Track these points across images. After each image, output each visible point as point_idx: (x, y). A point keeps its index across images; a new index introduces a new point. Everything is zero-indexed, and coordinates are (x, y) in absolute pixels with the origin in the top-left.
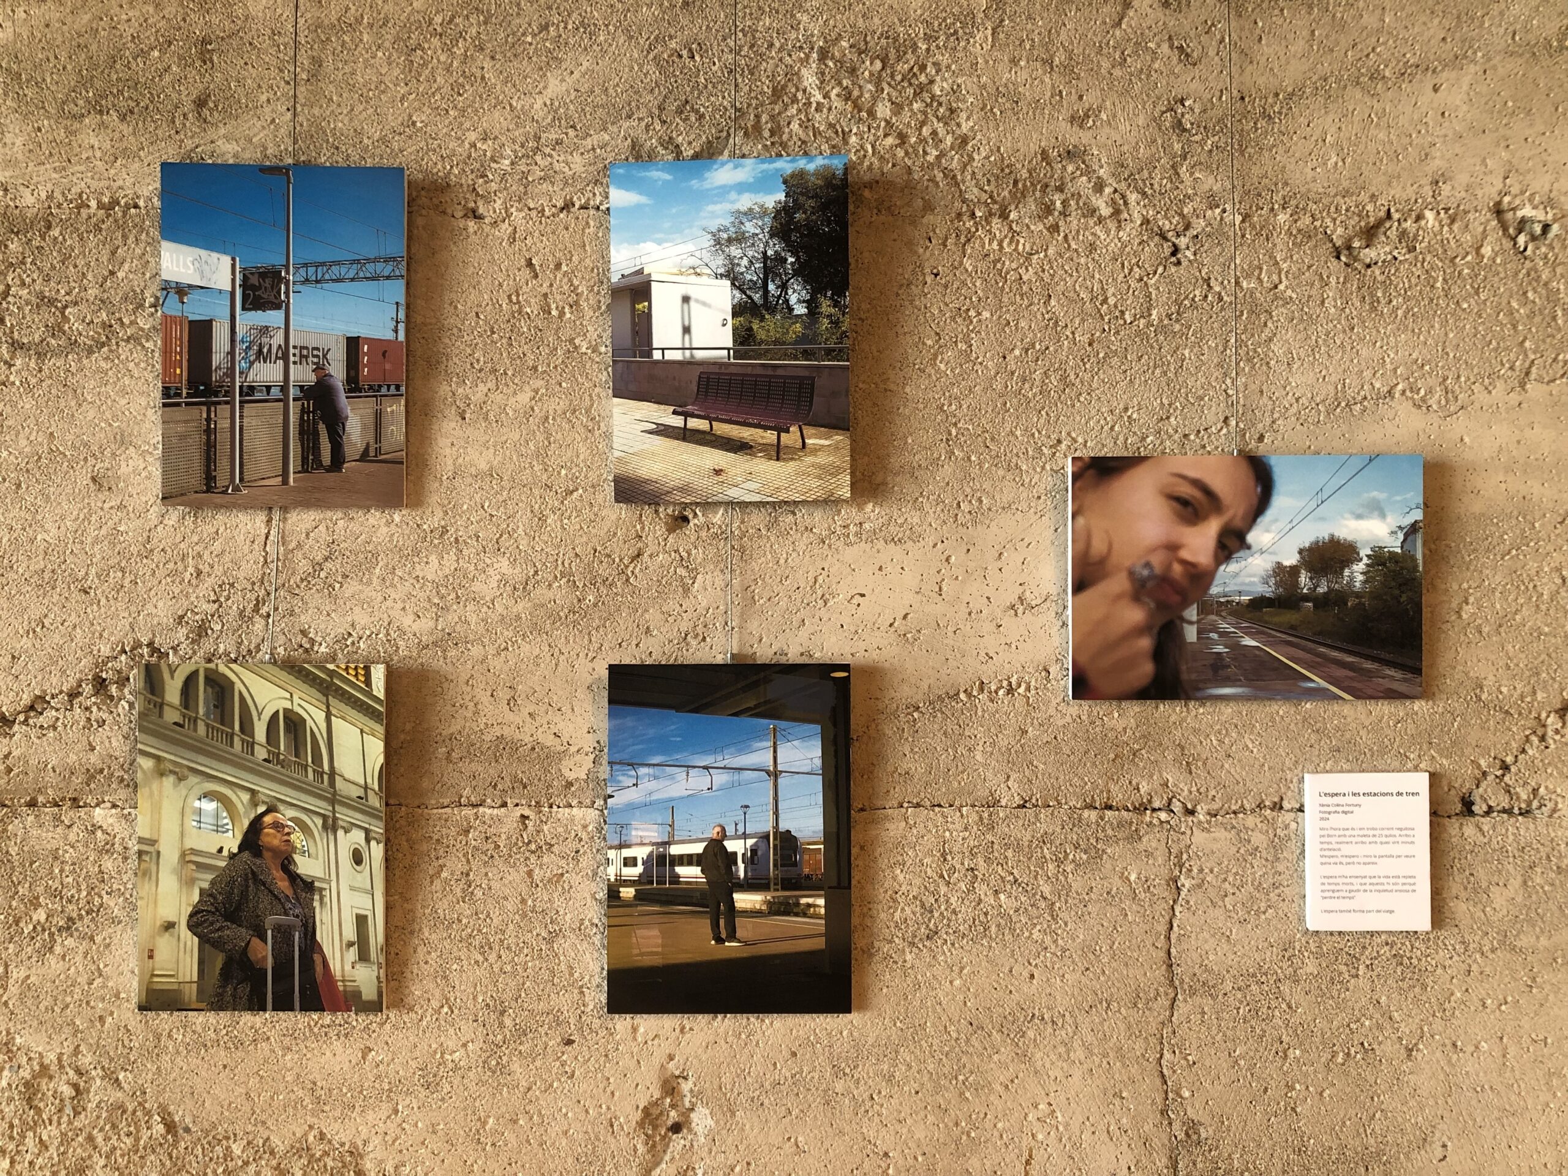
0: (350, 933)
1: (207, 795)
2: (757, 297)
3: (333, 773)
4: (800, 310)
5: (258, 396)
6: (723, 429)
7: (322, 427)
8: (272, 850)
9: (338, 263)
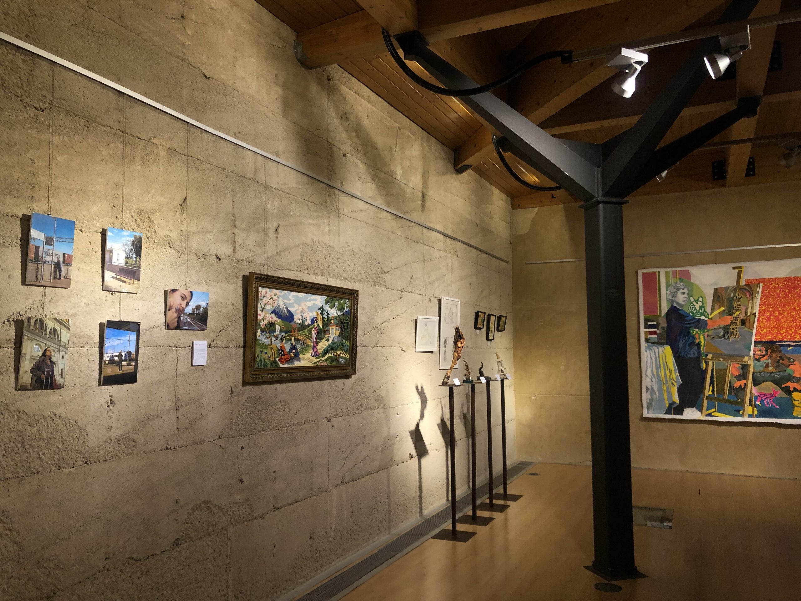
0: (60, 372)
1: (37, 344)
2: (129, 256)
3: (60, 340)
4: (135, 259)
5: (47, 263)
6: (122, 278)
7: (58, 271)
8: (48, 355)
9: (63, 238)
